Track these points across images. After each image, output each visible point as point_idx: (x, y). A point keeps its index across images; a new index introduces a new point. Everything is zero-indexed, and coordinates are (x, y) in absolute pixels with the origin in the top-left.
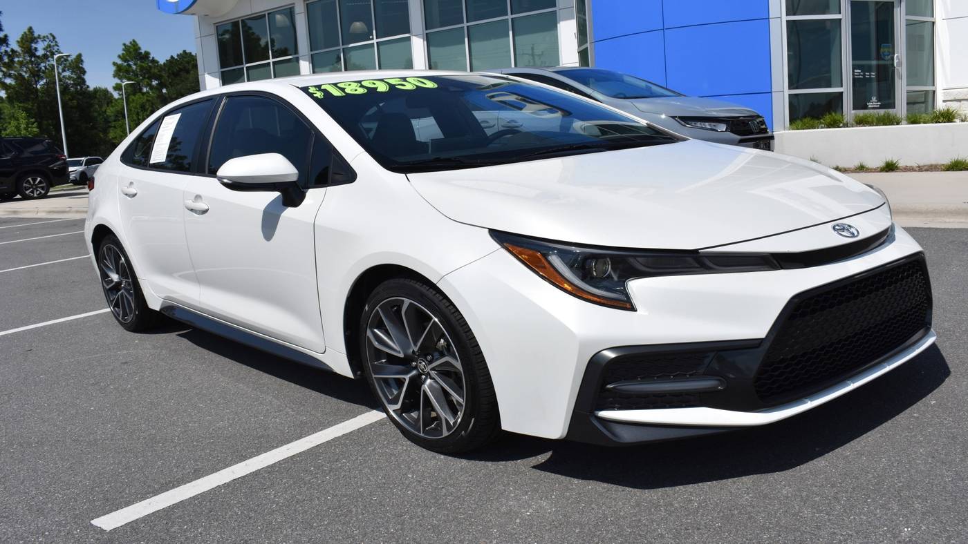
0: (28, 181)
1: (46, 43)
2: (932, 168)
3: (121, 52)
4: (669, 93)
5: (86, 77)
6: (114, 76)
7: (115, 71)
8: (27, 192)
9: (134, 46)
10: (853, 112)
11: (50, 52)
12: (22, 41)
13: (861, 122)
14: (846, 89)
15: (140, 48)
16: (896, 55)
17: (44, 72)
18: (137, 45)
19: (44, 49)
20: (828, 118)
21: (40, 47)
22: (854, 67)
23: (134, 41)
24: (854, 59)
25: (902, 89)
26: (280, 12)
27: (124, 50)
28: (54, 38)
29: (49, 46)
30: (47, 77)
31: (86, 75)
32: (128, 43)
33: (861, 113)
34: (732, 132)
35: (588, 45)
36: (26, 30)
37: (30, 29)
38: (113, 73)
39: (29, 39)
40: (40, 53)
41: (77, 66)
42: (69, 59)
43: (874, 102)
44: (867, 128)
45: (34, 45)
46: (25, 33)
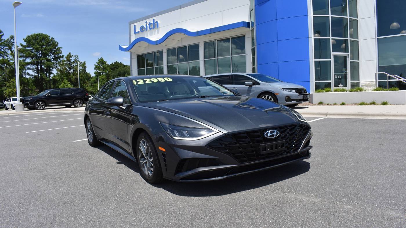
0: (77, 102)
1: (75, 58)
2: (355, 104)
3: (97, 61)
4: (280, 81)
5: (86, 69)
6: (95, 69)
7: (95, 67)
8: (76, 105)
9: (102, 59)
10: (334, 88)
11: (76, 61)
12: (67, 57)
13: (335, 91)
14: (332, 81)
15: (103, 60)
16: (347, 72)
17: (73, 67)
18: (103, 59)
19: (74, 60)
20: (326, 89)
21: (73, 59)
22: (335, 75)
23: (102, 58)
24: (334, 72)
25: (349, 82)
26: (157, 52)
27: (98, 61)
28: (77, 56)
29: (76, 59)
30: (74, 69)
31: (86, 68)
32: (100, 59)
33: (336, 88)
34: (297, 92)
35: (255, 66)
36: (68, 53)
37: (70, 53)
38: (94, 68)
39: (69, 56)
40: (72, 61)
41: (84, 66)
42: (82, 63)
43: (341, 85)
44: (337, 92)
45: (71, 58)
46: (68, 54)
